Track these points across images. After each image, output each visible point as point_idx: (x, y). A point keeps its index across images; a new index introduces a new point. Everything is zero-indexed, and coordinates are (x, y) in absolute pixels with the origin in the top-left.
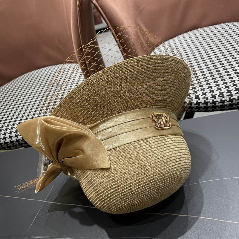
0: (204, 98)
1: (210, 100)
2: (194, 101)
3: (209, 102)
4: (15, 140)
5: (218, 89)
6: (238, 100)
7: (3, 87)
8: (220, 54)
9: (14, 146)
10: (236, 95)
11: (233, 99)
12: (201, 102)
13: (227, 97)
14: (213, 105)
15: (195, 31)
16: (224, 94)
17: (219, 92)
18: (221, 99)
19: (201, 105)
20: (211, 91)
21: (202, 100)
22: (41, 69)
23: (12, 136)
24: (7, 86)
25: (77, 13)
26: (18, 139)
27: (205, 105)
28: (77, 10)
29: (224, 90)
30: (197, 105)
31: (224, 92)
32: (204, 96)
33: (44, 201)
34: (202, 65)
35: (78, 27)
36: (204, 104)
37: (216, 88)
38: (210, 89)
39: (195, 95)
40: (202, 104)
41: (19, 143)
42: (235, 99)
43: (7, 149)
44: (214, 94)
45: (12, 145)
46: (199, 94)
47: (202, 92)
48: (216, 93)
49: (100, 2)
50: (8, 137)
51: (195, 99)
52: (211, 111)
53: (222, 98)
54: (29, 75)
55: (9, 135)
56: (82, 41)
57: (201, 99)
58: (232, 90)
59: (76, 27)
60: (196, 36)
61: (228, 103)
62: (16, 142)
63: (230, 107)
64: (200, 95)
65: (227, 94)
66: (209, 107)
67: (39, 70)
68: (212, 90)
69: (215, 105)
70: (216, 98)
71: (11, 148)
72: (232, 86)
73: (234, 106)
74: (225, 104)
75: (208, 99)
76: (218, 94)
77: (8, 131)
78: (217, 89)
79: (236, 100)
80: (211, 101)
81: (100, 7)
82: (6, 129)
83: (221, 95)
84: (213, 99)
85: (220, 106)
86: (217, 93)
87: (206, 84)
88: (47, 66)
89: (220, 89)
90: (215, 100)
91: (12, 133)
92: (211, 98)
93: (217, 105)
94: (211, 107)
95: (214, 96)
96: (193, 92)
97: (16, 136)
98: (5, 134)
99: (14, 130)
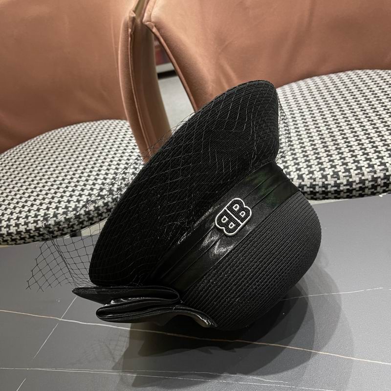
0: (311, 178)
1: (319, 181)
2: (296, 182)
3: (318, 185)
4: (24, 231)
5: (332, 166)
6: (359, 183)
7: (12, 151)
8: (340, 115)
9: (21, 239)
10: (357, 176)
11: (352, 182)
12: (306, 185)
13: (343, 179)
14: (324, 189)
15: (309, 81)
16: (340, 173)
17: (333, 171)
18: (336, 182)
19: (306, 189)
20: (321, 169)
21: (307, 182)
22: (72, 127)
23: (20, 224)
24: (18, 150)
25: (128, 45)
26: (28, 229)
27: (311, 189)
28: (128, 41)
29: (340, 169)
31: (340, 171)
32: (311, 175)
33: (60, 319)
34: (313, 130)
35: (129, 66)
36: (310, 187)
38: (320, 166)
39: (298, 174)
40: (308, 187)
41: (29, 235)
42: (355, 181)
43: (10, 243)
44: (325, 173)
45: (18, 237)
46: (303, 172)
47: (309, 170)
48: (327, 173)
49: (163, 31)
50: (14, 225)
51: (298, 180)
52: (321, 199)
53: (336, 179)
54: (52, 134)
55: (16, 222)
56: (134, 87)
57: (306, 179)
58: (352, 168)
59: (126, 66)
60: (308, 87)
61: (345, 187)
62: (25, 233)
63: (348, 194)
64: (304, 174)
65: (344, 174)
66: (318, 192)
67: (68, 127)
68: (322, 167)
69: (326, 191)
70: (328, 179)
71: (16, 242)
72: (352, 163)
73: (354, 193)
74: (341, 188)
75: (316, 180)
76: (332, 173)
77: (15, 216)
78: (329, 166)
79: (357, 184)
80: (320, 184)
81: (163, 38)
82: (12, 213)
83: (336, 175)
84: (324, 180)
85: (333, 192)
86: (329, 172)
87: (314, 158)
88: (82, 122)
89: (334, 167)
90: (326, 183)
91: (21, 219)
92: (320, 178)
93: (328, 190)
94: (321, 192)
95: (325, 177)
96: (294, 170)
97: (26, 224)
98: (9, 220)
99: (23, 215)
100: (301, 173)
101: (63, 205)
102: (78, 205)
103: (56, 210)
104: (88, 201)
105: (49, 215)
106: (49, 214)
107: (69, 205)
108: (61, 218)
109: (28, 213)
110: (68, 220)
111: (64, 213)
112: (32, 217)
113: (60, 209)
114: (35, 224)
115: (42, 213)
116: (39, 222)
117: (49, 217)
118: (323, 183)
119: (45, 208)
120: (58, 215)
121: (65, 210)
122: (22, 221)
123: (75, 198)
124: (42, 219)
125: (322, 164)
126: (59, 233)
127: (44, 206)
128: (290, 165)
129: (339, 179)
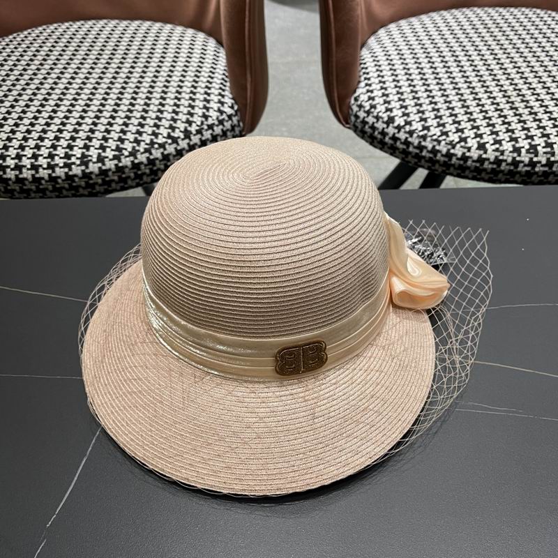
0: (497, 150)
1: (508, 156)
2: (475, 154)
3: (506, 161)
4: (46, 177)
5: (528, 137)
9: (38, 190)
11: (554, 162)
12: (488, 159)
13: (543, 157)
14: (512, 168)
16: (539, 148)
17: (530, 144)
18: (531, 159)
19: (486, 165)
20: (512, 139)
21: (491, 155)
22: (90, 23)
23: (41, 166)
26: (54, 175)
27: (495, 166)
29: (540, 142)
30: (478, 165)
31: (539, 145)
32: (497, 146)
37: (523, 134)
38: (510, 134)
39: (478, 142)
40: (491, 163)
41: (54, 186)
43: (17, 195)
44: (517, 145)
45: (34, 187)
46: (485, 141)
47: (494, 139)
48: (521, 145)
50: (29, 166)
51: (477, 151)
53: (532, 156)
54: (56, 29)
55: (32, 163)
57: (490, 151)
61: (542, 169)
62: (46, 181)
63: (542, 178)
64: (488, 142)
65: (545, 150)
66: (502, 171)
68: (514, 136)
69: (515, 170)
70: (522, 155)
73: (551, 178)
74: (537, 169)
75: (505, 154)
76: (527, 147)
77: (28, 152)
78: (524, 137)
80: (510, 160)
82: (22, 148)
83: (533, 149)
84: (515, 155)
85: (523, 174)
86: (524, 144)
87: (501, 123)
89: (532, 137)
90: (518, 159)
91: (40, 158)
92: (510, 152)
93: (519, 169)
94: (506, 172)
95: (517, 150)
96: (473, 136)
97: (51, 167)
98: (19, 157)
99: (44, 152)
100: (482, 141)
101: (112, 144)
102: (137, 148)
103: (100, 151)
104: (152, 143)
105: (90, 158)
106: (90, 156)
107: (121, 146)
108: (110, 165)
109: (51, 150)
110: (119, 169)
111: (115, 157)
112: (61, 158)
113: (108, 150)
114: (66, 170)
115: (77, 152)
116: (73, 166)
117: (91, 160)
118: (514, 158)
119: (81, 146)
120: (106, 160)
121: (117, 153)
122: (43, 162)
123: (130, 137)
124: (78, 162)
125: (513, 131)
126: (102, 189)
127: (80, 143)
128: (466, 128)
129: (536, 156)
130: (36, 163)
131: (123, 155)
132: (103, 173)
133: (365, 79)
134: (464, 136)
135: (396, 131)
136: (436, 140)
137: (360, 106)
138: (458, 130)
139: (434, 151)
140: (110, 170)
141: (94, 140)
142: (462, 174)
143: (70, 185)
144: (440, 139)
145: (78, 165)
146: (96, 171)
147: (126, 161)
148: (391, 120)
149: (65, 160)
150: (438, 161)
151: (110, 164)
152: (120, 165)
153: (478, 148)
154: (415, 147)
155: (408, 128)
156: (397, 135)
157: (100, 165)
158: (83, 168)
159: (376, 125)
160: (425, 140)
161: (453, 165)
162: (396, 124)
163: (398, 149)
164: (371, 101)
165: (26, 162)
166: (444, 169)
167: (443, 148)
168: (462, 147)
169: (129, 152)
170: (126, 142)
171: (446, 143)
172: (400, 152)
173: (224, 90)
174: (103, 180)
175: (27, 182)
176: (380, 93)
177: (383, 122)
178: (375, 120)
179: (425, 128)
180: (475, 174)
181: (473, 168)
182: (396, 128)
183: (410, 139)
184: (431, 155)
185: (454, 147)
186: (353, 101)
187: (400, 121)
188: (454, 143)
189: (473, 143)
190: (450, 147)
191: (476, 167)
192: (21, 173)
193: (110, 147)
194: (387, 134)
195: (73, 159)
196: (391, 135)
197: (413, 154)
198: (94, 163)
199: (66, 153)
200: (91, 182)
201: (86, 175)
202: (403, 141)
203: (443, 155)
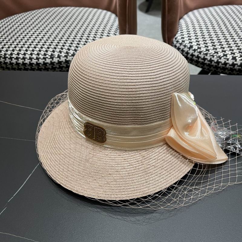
130: (32, 57)
131: (69, 55)
132: (60, 63)
133: (181, 30)
134: (225, 53)
135: (193, 52)
136: (212, 55)
137: (177, 41)
138: (223, 51)
139: (211, 61)
140: (62, 61)
141: (57, 49)
142: (224, 72)
143: (45, 67)
144: (214, 55)
145: (49, 59)
146: (57, 61)
147: (70, 58)
148: (191, 47)
149: (44, 56)
150: (213, 66)
151: (63, 59)
152: (67, 60)
153: (232, 59)
154: (202, 59)
155: (199, 50)
156: (194, 54)
157: (58, 59)
158: (51, 60)
159: (184, 49)
160: (207, 55)
161: (220, 67)
162: (193, 49)
163: (194, 60)
164: (182, 39)
165: (28, 56)
166: (215, 69)
167: (215, 59)
168: (224, 58)
169: (72, 55)
170: (71, 50)
171: (217, 57)
172: (195, 62)
173: (116, 32)
174: (59, 66)
175: (27, 65)
176: (187, 36)
177: (188, 48)
178: (184, 47)
179: (207, 50)
180: (230, 72)
181: (229, 69)
182: (193, 50)
183: (200, 55)
184: (209, 63)
185: (220, 58)
186: (174, 39)
187: (195, 47)
188: (221, 57)
189: (230, 57)
190: (218, 58)
191: (231, 68)
192: (25, 61)
193: (63, 52)
194: (189, 53)
195: (47, 56)
196: (191, 54)
197: (201, 62)
198: (56, 58)
199: (45, 53)
200: (54, 66)
201: (52, 63)
202: (196, 56)
203: (215, 63)
